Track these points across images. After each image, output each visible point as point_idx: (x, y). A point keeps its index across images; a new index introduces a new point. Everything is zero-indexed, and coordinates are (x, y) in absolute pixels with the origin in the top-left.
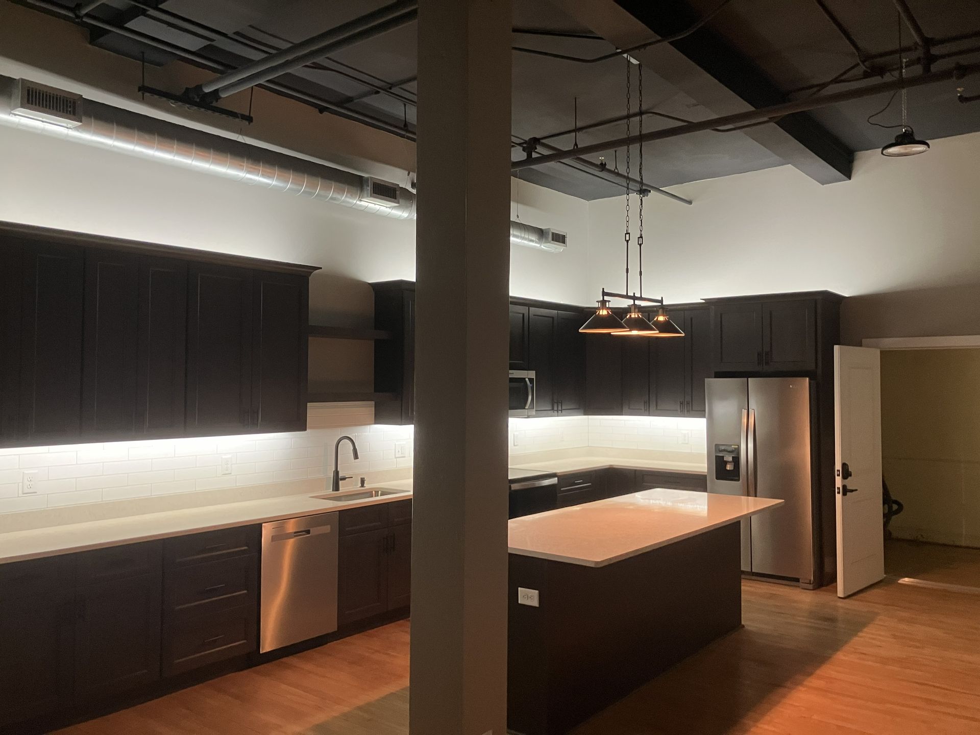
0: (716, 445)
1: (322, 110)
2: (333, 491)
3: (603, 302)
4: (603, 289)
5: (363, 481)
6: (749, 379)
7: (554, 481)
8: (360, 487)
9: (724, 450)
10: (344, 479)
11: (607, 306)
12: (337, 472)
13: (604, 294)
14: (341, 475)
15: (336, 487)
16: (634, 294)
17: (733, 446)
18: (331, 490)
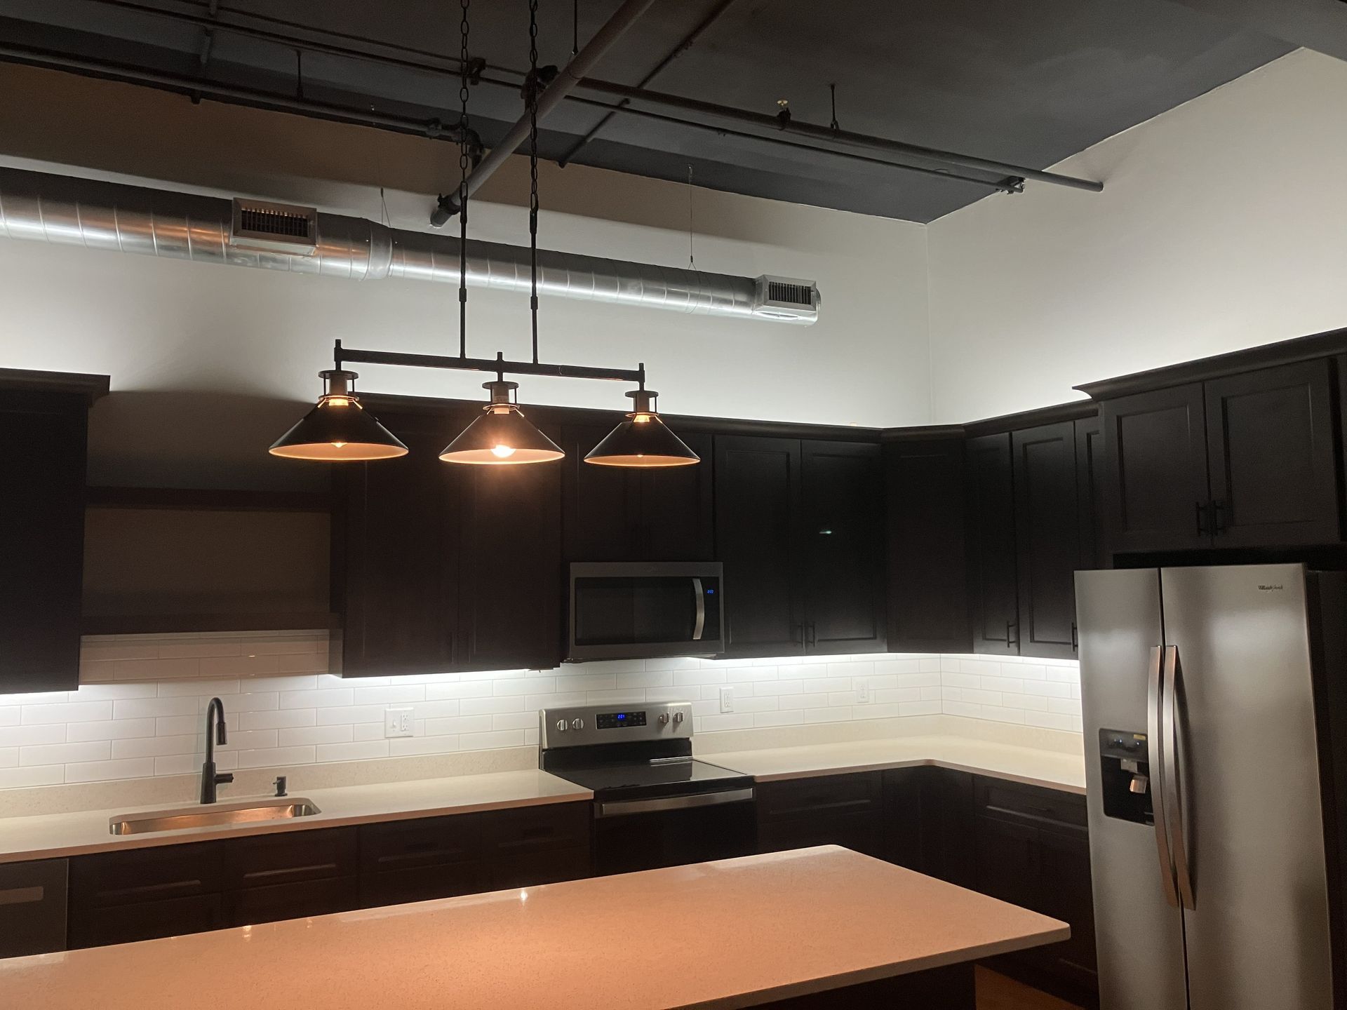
0: (1102, 731)
1: (195, 97)
2: (201, 803)
3: (337, 379)
4: (338, 342)
5: (281, 784)
6: (1162, 569)
7: (747, 793)
8: (276, 796)
9: (1118, 745)
10: (227, 778)
11: (350, 389)
12: (209, 766)
13: (341, 354)
14: (219, 770)
15: (208, 796)
16: (500, 355)
17: (1135, 736)
18: (199, 801)
